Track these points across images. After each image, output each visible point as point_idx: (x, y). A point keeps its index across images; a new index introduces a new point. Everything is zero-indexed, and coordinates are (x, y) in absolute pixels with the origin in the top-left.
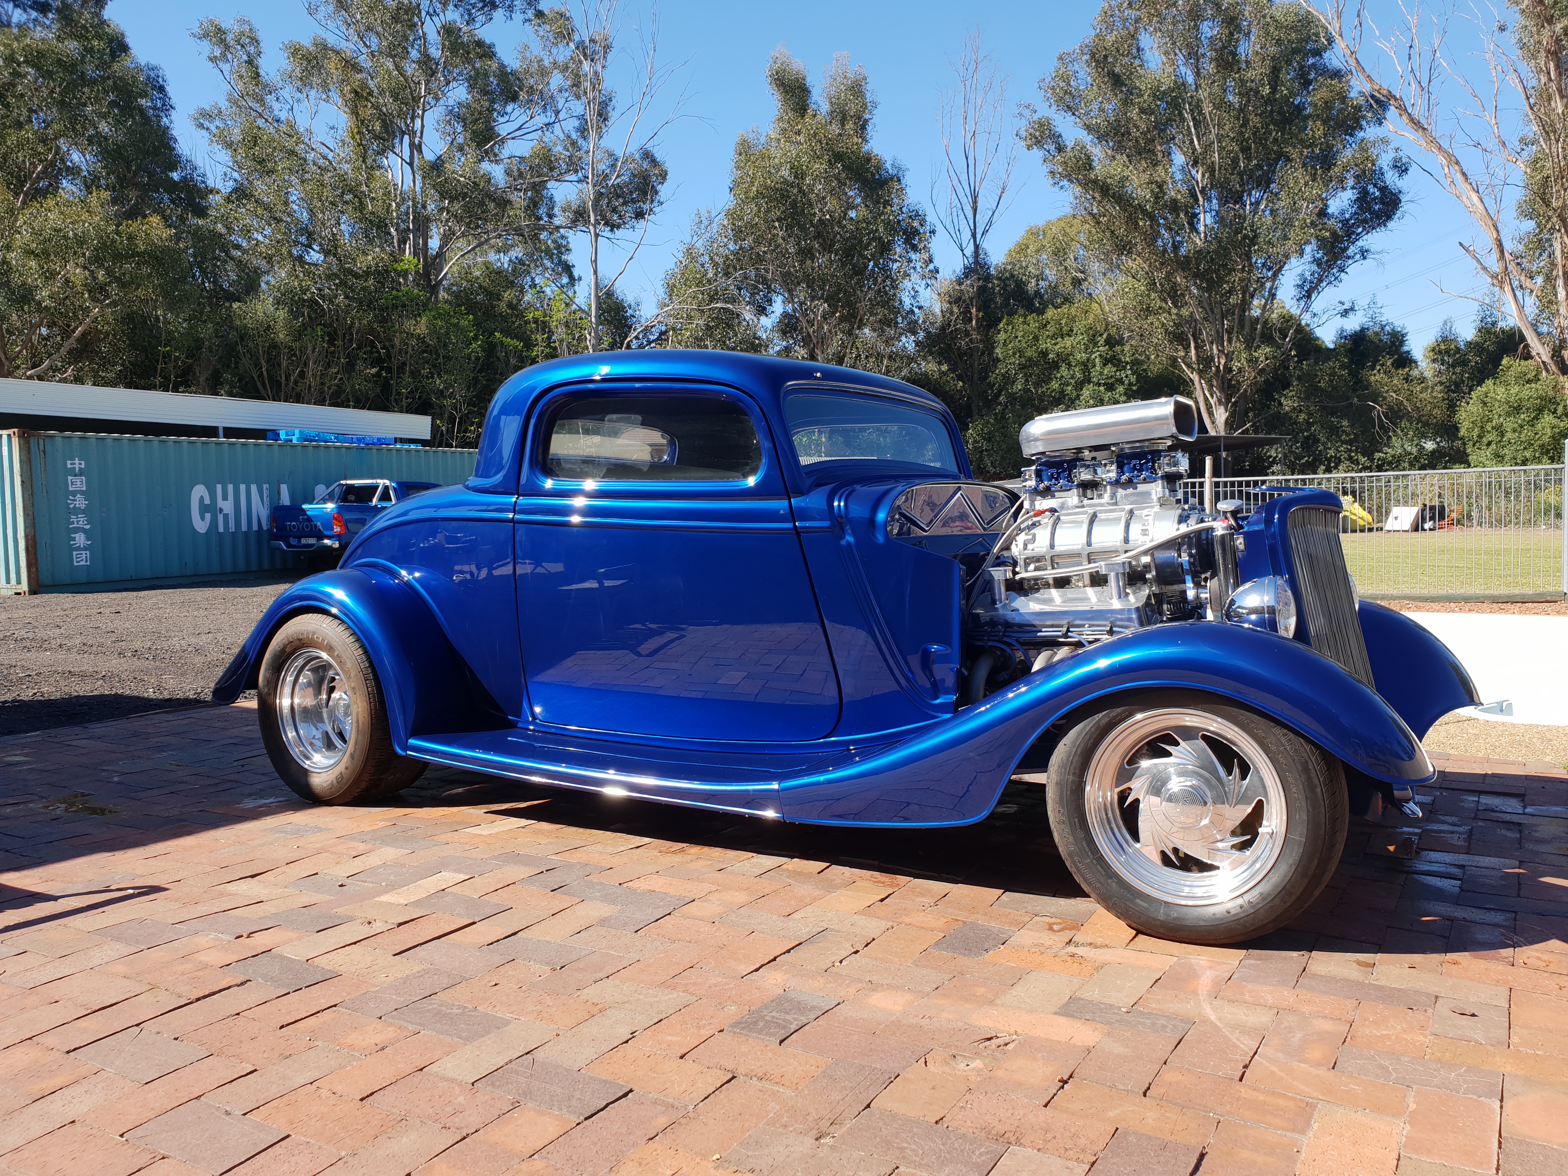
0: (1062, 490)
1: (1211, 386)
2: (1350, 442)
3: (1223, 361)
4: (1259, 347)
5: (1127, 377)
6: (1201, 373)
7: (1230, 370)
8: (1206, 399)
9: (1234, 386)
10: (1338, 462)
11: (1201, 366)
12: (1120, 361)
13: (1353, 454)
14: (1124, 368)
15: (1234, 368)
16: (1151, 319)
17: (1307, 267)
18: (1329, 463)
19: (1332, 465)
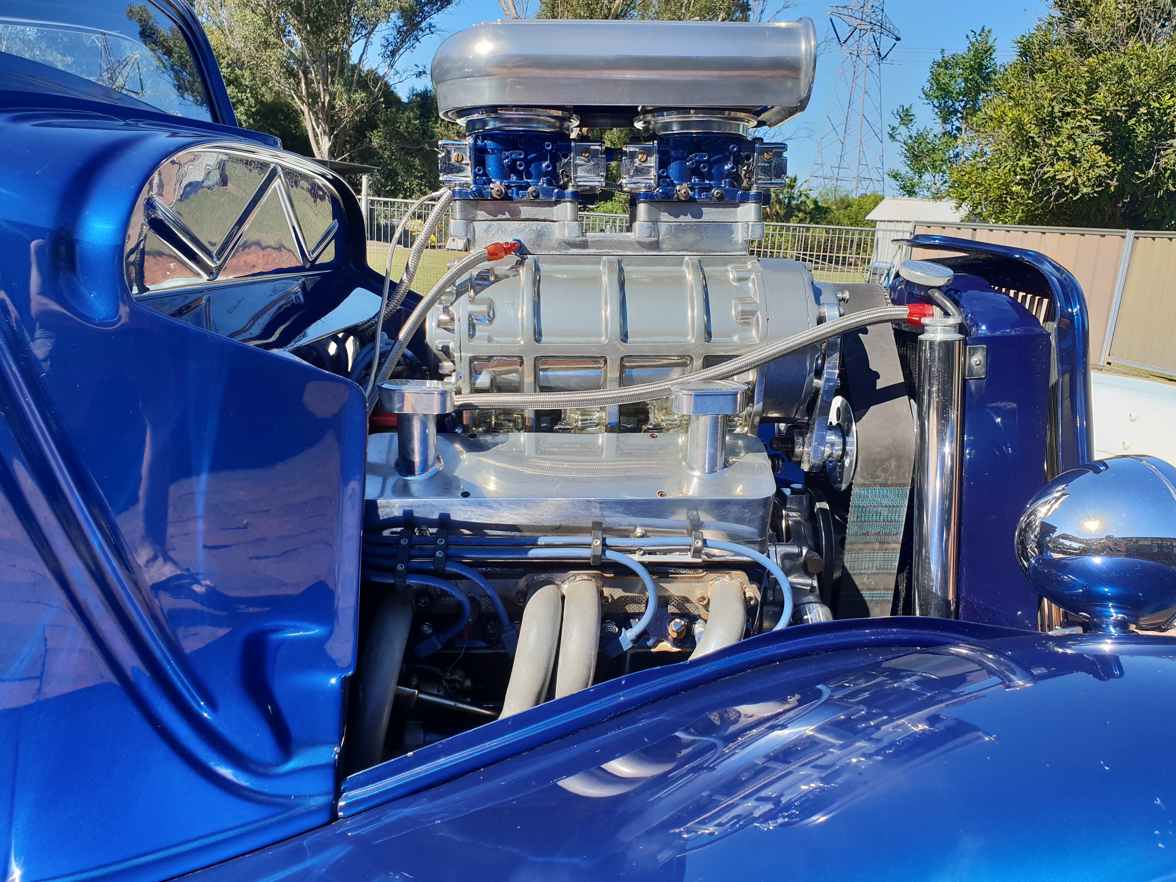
0: (536, 200)
1: (317, 119)
2: (421, 178)
3: (327, 99)
4: (356, 91)
5: (247, 99)
6: (311, 106)
7: (333, 107)
8: (314, 129)
9: (335, 121)
10: (413, 192)
11: (310, 100)
12: (241, 84)
13: (423, 187)
14: (245, 91)
15: (337, 106)
16: (269, 52)
17: (391, 31)
18: (406, 192)
19: (408, 194)
